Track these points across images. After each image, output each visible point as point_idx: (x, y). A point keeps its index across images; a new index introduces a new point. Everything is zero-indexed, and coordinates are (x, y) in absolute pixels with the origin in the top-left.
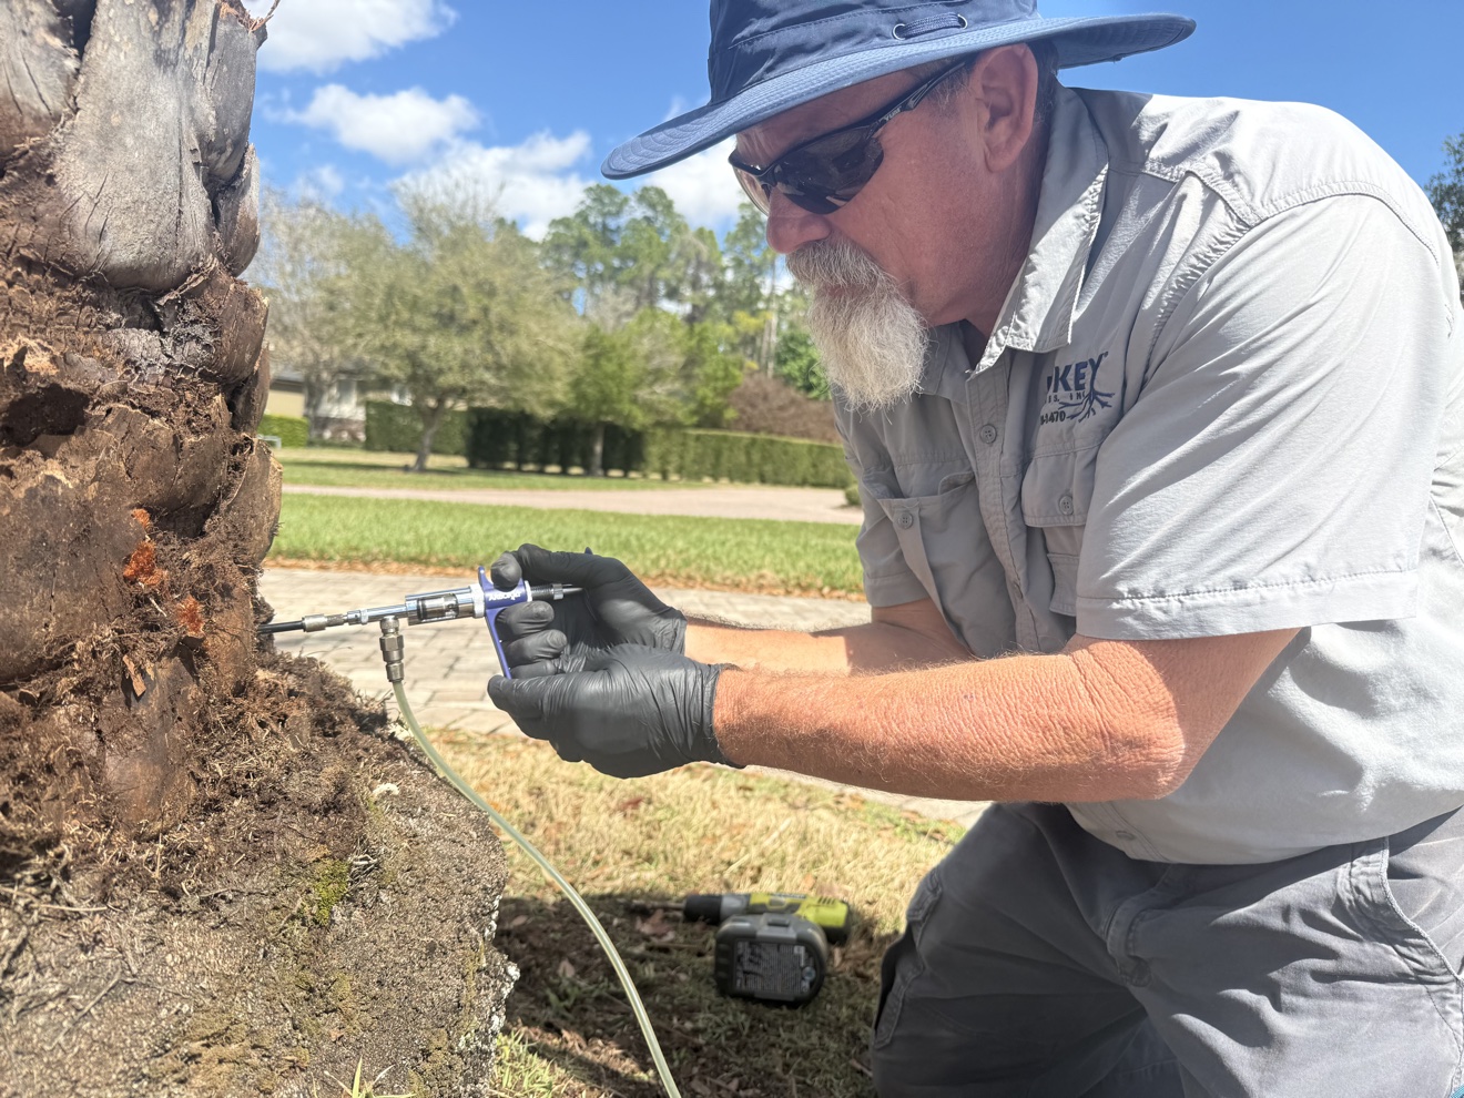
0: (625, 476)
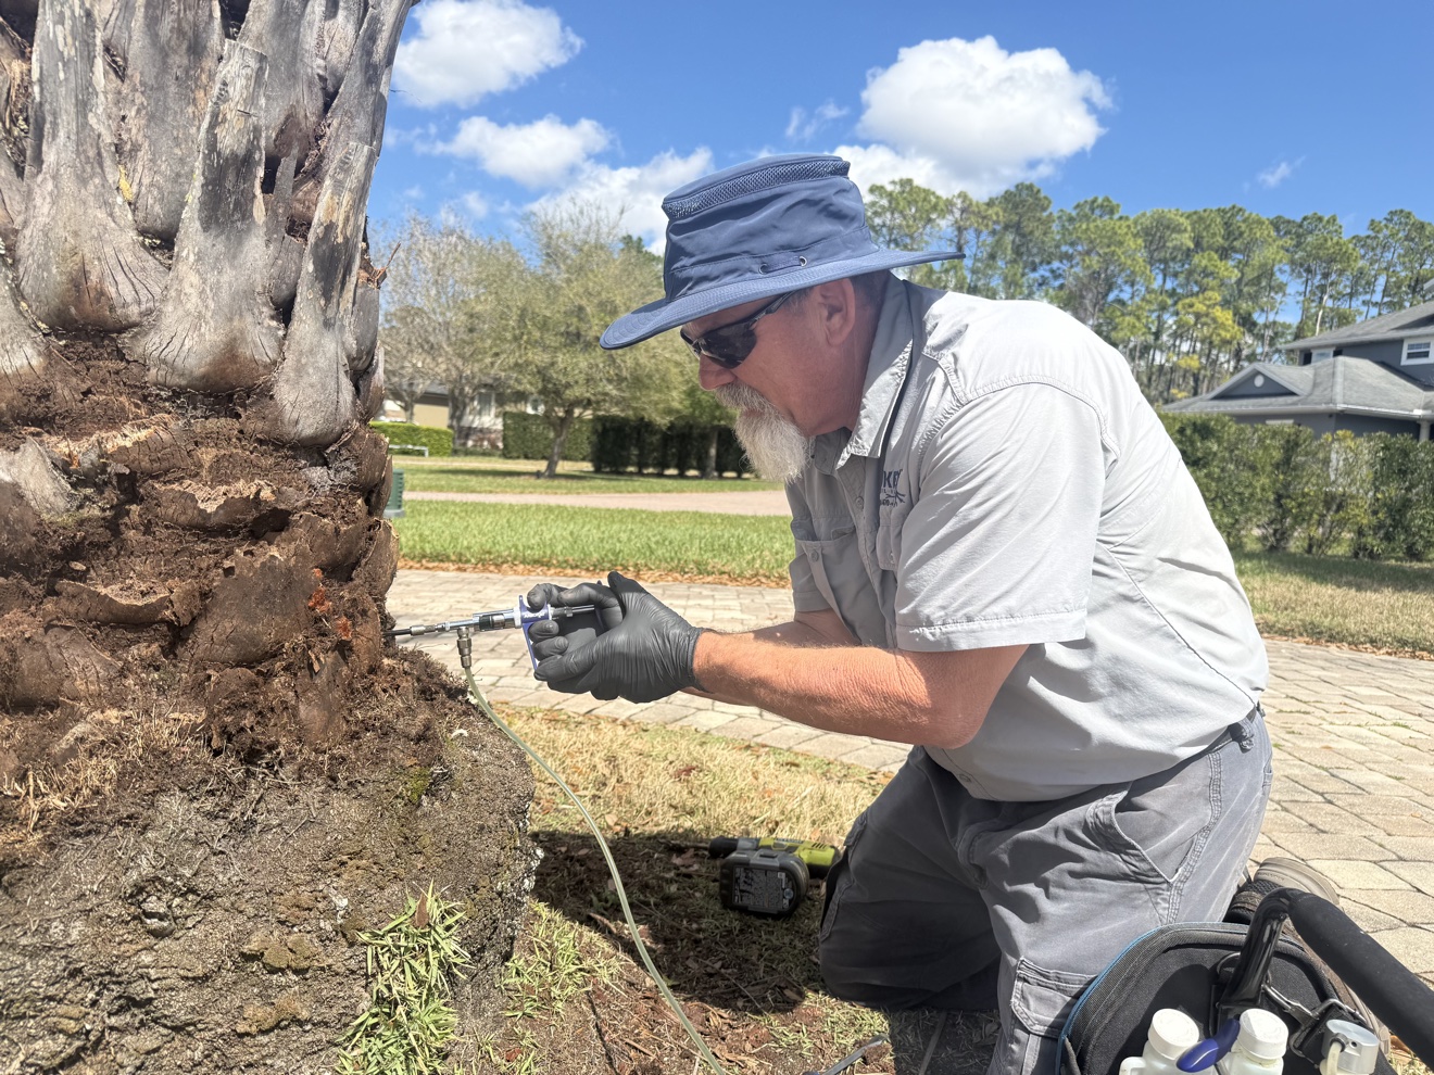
0: (739, 477)
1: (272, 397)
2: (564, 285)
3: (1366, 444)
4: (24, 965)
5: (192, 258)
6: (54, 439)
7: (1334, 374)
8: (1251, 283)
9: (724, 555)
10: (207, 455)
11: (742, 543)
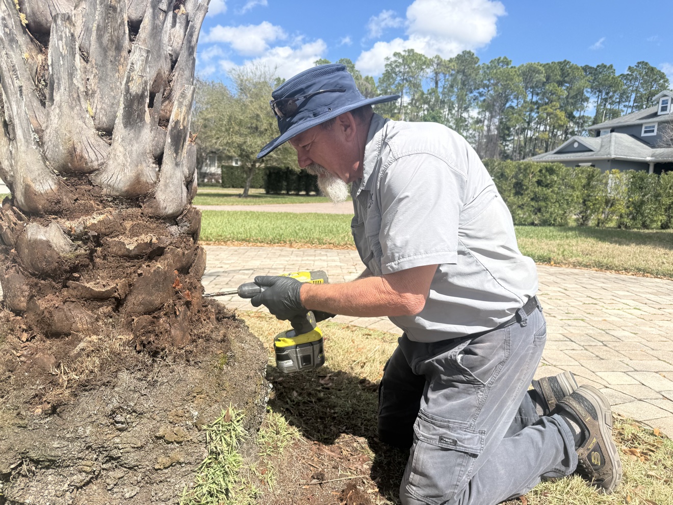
1: (155, 198)
2: (249, 104)
3: (625, 176)
4: (68, 445)
5: (120, 140)
6: (63, 220)
7: (610, 141)
8: (573, 98)
9: (330, 235)
10: (128, 224)
11: (339, 229)
